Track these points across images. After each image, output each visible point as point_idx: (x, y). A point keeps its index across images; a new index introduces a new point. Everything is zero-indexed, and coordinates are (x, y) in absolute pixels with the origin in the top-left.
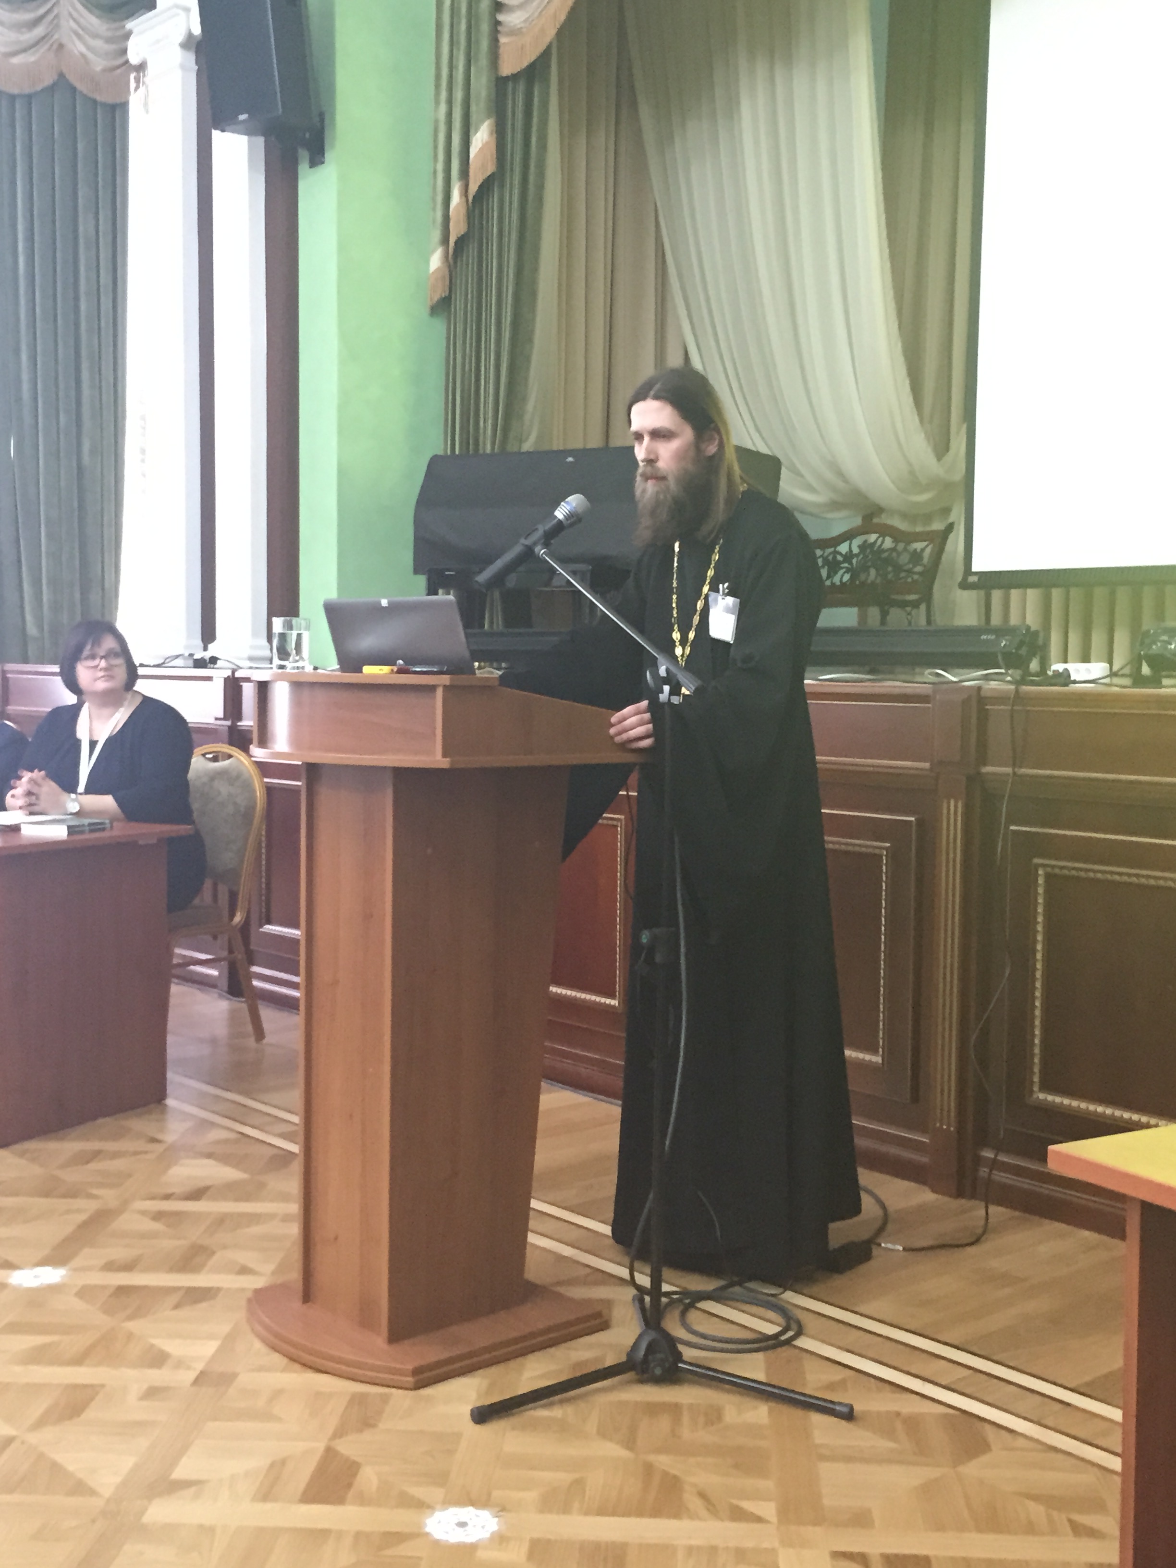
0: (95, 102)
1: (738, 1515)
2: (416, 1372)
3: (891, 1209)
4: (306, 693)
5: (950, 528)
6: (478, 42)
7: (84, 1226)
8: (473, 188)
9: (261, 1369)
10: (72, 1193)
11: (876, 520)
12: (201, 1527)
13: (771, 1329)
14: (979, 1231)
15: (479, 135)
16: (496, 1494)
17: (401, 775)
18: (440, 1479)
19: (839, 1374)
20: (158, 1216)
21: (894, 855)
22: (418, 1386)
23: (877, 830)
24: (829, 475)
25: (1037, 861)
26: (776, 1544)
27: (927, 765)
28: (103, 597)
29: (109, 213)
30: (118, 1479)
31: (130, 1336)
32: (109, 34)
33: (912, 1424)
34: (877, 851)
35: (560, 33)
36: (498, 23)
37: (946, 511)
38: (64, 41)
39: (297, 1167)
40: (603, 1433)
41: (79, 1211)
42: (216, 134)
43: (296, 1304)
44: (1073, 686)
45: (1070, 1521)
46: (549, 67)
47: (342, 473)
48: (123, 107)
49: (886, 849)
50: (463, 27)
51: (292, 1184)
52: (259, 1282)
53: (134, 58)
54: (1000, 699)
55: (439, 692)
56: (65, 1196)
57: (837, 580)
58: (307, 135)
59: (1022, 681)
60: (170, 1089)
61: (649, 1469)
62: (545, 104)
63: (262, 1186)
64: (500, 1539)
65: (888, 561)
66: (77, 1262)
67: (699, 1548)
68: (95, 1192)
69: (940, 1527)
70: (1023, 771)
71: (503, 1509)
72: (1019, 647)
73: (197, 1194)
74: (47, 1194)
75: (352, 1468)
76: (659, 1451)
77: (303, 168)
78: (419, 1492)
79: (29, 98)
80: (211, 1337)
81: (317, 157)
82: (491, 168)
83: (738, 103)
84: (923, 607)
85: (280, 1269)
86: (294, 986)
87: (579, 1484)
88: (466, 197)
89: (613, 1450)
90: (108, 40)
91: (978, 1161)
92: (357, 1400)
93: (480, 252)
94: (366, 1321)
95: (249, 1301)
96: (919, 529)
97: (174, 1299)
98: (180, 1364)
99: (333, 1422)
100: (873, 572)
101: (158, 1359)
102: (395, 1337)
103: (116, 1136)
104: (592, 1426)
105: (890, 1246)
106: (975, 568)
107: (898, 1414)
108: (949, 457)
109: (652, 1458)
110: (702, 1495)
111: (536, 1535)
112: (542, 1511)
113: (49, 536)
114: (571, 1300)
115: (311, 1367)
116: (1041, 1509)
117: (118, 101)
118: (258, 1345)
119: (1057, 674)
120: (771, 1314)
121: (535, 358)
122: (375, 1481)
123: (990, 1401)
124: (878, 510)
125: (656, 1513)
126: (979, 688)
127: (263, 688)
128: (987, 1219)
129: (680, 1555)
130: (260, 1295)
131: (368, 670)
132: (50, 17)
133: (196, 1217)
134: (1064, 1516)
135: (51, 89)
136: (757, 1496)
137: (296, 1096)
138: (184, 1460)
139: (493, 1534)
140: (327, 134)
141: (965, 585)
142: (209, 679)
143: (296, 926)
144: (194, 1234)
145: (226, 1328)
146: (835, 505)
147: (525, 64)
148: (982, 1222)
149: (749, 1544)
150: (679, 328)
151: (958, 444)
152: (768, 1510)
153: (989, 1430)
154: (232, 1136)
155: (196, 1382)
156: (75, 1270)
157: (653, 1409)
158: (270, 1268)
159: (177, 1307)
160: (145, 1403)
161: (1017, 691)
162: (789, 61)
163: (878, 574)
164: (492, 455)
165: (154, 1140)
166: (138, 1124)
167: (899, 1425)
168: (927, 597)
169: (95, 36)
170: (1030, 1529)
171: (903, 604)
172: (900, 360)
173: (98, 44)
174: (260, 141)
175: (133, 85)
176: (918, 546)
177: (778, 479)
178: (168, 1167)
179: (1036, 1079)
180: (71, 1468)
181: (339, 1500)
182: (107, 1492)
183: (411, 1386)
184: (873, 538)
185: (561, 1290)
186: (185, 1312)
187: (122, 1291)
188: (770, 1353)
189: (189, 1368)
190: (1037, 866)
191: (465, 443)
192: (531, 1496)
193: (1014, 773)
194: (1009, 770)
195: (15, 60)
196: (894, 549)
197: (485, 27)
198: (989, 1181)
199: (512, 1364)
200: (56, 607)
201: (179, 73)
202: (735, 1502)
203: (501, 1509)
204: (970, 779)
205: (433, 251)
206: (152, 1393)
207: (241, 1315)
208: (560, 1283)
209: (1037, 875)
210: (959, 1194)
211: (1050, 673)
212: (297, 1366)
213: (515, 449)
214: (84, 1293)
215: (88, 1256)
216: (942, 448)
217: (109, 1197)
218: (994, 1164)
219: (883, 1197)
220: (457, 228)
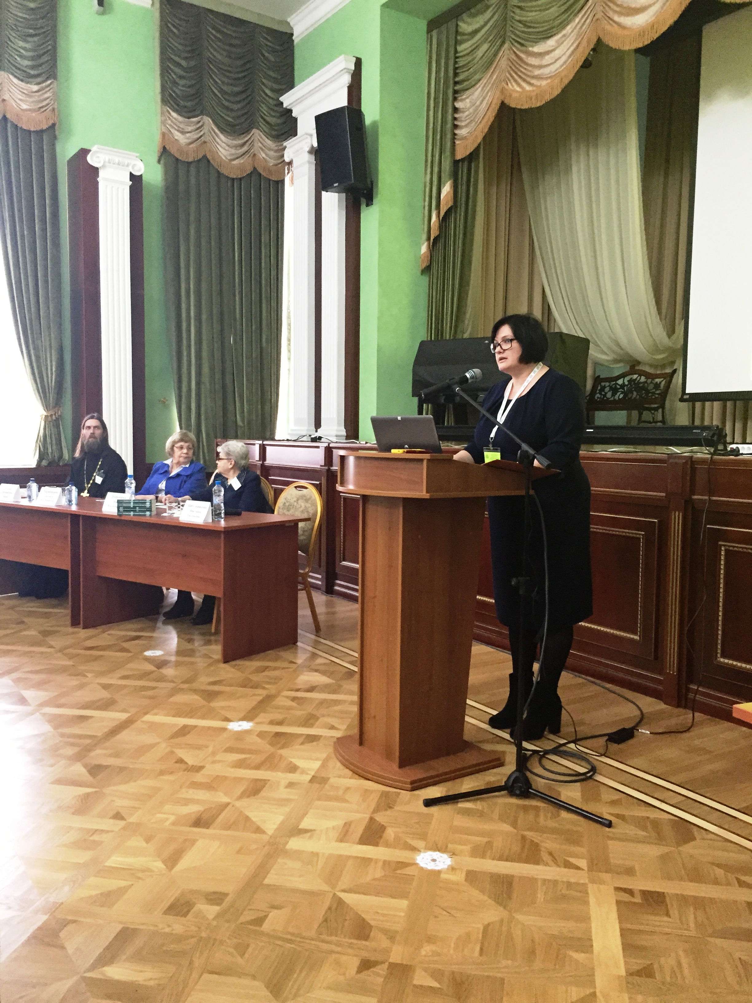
0: (270, 180)
1: (568, 865)
2: (412, 783)
3: (644, 711)
4: (362, 461)
5: (675, 371)
6: (445, 143)
7: (261, 702)
8: (442, 214)
9: (339, 777)
10: (256, 686)
11: (637, 368)
12: (312, 852)
13: (582, 770)
14: (690, 725)
15: (445, 188)
16: (450, 846)
17: (407, 502)
18: (423, 836)
19: (618, 796)
20: (294, 699)
21: (647, 539)
22: (413, 789)
23: (638, 526)
24: (615, 348)
25: (720, 543)
26: (587, 881)
27: (664, 494)
28: (271, 408)
29: (275, 230)
30: (275, 827)
31: (281, 756)
32: (276, 148)
33: (656, 824)
34: (638, 536)
35: (484, 138)
36: (455, 134)
37: (673, 363)
38: (256, 153)
39: (357, 677)
40: (502, 819)
41: (259, 695)
42: (324, 193)
43: (356, 746)
44: (740, 457)
45: (737, 879)
46: (479, 154)
47: (379, 349)
48: (283, 182)
49: (643, 535)
50: (438, 137)
51: (355, 687)
52: (339, 734)
53: (287, 159)
54: (703, 461)
55: (425, 462)
56: (252, 687)
57: (616, 397)
58: (365, 192)
59: (714, 453)
60: (299, 639)
61: (523, 837)
62: (477, 172)
63: (340, 686)
64: (452, 869)
65: (643, 388)
66: (258, 720)
67: (549, 881)
68: (267, 686)
69: (669, 878)
70: (714, 498)
71: (454, 854)
72: (713, 436)
73: (311, 689)
74: (245, 686)
75: (383, 828)
76: (530, 829)
77: (363, 207)
78: (414, 843)
79: (240, 179)
80: (317, 759)
81: (370, 202)
82: (450, 204)
83: (571, 168)
84: (660, 410)
85: (349, 727)
86: (356, 590)
87: (489, 844)
88: (439, 217)
89: (506, 828)
90: (276, 151)
91: (688, 690)
92: (384, 795)
93: (445, 242)
94: (388, 756)
95: (335, 743)
96: (659, 372)
97: (301, 740)
98: (304, 772)
99: (373, 806)
100: (635, 393)
101: (293, 769)
102: (402, 765)
103: (276, 659)
104: (496, 816)
105: (643, 731)
106: (688, 391)
107: (648, 818)
108: (674, 337)
109: (527, 833)
110: (551, 854)
111: (470, 868)
112: (472, 857)
113: (247, 380)
114: (485, 751)
115: (362, 777)
116: (722, 871)
117: (279, 179)
118: (339, 764)
119: (733, 450)
120: (583, 763)
121: (470, 293)
122: (393, 835)
123: (694, 813)
124: (639, 363)
125: (527, 861)
126: (692, 457)
127: (343, 458)
128: (693, 719)
129: (539, 883)
130: (340, 741)
131: (393, 451)
132: (250, 142)
133: (312, 699)
134: (733, 876)
135: (250, 175)
136: (577, 856)
137: (356, 643)
138: (305, 819)
139: (449, 866)
140: (374, 190)
141: (682, 400)
142: (318, 447)
143: (358, 563)
144: (309, 709)
145: (325, 755)
146: (616, 361)
147: (468, 153)
148: (691, 721)
149: (573, 880)
150: (540, 274)
151: (680, 330)
152: (583, 863)
153: (695, 829)
154: (327, 661)
155: (311, 781)
156: (257, 723)
157: (525, 809)
158: (344, 727)
159: (302, 744)
160: (288, 790)
161: (712, 458)
162: (596, 146)
163: (637, 394)
164: (449, 340)
165: (292, 662)
166: (286, 654)
167: (648, 824)
168: (663, 407)
169: (270, 149)
170: (716, 882)
171: (649, 409)
172: (651, 289)
173: (272, 153)
174: (344, 195)
175: (286, 171)
176: (658, 380)
177: (588, 348)
178: (298, 676)
179: (719, 651)
180: (254, 819)
181: (376, 844)
182: (270, 832)
183: (410, 789)
184: (635, 376)
185: (479, 745)
186: (307, 746)
187: (277, 734)
188: (582, 783)
189: (307, 774)
190: (721, 546)
191: (437, 335)
192: (467, 848)
193: (710, 499)
194: (706, 498)
195: (235, 162)
196: (646, 382)
197: (449, 136)
198: (694, 700)
199: (458, 781)
200: (250, 412)
201: (307, 166)
202: (568, 859)
203: (453, 854)
204: (686, 502)
205: (423, 244)
206: (291, 785)
207: (331, 750)
208: (480, 742)
209: (721, 550)
210: (678, 706)
211: (729, 449)
212: (357, 776)
213: (460, 337)
214: (261, 735)
215: (262, 717)
216: (671, 332)
217: (272, 689)
218: (696, 692)
219: (640, 706)
220: (434, 233)
